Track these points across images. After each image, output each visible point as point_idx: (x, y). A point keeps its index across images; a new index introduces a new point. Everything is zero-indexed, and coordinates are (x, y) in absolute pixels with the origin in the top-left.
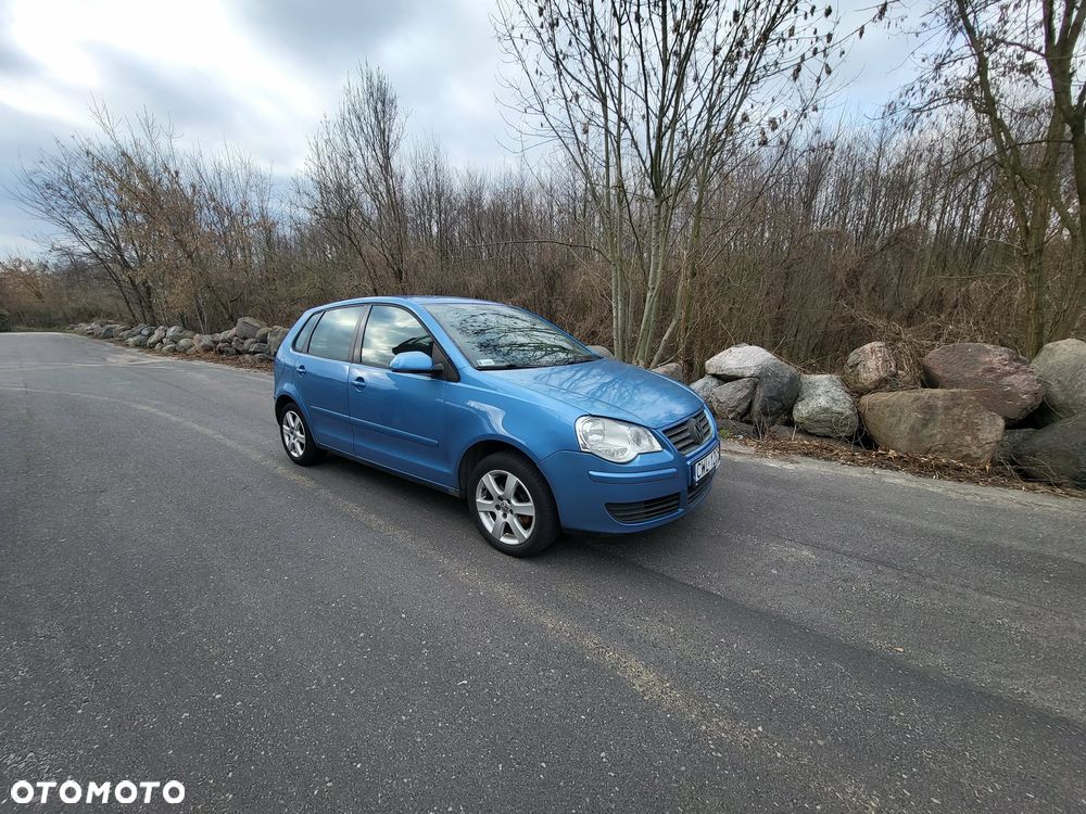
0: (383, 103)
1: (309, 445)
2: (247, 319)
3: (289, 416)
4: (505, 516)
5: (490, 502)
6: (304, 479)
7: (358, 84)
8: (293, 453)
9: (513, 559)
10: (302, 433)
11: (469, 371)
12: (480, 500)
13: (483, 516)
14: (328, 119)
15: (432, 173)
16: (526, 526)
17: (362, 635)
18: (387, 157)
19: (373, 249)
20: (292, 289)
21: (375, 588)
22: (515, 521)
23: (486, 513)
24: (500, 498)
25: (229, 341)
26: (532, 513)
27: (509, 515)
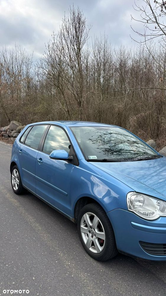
0: (79, 24)
1: (20, 185)
2: (14, 122)
3: (14, 171)
4: (92, 237)
5: (86, 228)
6: (15, 201)
7: (69, 17)
8: (14, 188)
9: (94, 261)
10: (18, 180)
11: (83, 161)
12: (82, 226)
13: (83, 235)
14: (54, 34)
15: (102, 53)
16: (101, 245)
17: (14, 283)
18: (79, 49)
19: (69, 91)
20: (35, 108)
21: (26, 261)
22: (97, 241)
23: (85, 233)
24: (91, 227)
25: (6, 131)
26: (104, 238)
27: (94, 237)
